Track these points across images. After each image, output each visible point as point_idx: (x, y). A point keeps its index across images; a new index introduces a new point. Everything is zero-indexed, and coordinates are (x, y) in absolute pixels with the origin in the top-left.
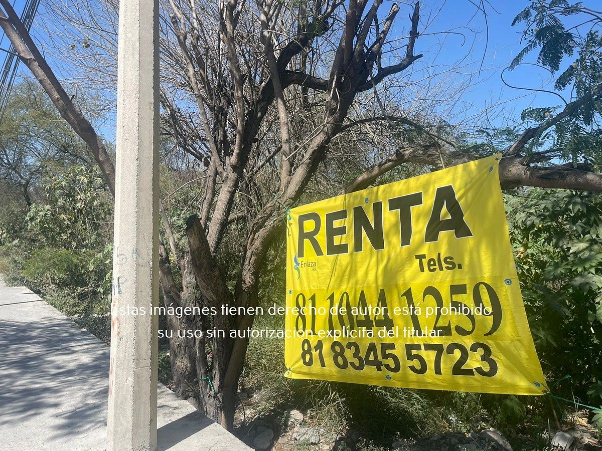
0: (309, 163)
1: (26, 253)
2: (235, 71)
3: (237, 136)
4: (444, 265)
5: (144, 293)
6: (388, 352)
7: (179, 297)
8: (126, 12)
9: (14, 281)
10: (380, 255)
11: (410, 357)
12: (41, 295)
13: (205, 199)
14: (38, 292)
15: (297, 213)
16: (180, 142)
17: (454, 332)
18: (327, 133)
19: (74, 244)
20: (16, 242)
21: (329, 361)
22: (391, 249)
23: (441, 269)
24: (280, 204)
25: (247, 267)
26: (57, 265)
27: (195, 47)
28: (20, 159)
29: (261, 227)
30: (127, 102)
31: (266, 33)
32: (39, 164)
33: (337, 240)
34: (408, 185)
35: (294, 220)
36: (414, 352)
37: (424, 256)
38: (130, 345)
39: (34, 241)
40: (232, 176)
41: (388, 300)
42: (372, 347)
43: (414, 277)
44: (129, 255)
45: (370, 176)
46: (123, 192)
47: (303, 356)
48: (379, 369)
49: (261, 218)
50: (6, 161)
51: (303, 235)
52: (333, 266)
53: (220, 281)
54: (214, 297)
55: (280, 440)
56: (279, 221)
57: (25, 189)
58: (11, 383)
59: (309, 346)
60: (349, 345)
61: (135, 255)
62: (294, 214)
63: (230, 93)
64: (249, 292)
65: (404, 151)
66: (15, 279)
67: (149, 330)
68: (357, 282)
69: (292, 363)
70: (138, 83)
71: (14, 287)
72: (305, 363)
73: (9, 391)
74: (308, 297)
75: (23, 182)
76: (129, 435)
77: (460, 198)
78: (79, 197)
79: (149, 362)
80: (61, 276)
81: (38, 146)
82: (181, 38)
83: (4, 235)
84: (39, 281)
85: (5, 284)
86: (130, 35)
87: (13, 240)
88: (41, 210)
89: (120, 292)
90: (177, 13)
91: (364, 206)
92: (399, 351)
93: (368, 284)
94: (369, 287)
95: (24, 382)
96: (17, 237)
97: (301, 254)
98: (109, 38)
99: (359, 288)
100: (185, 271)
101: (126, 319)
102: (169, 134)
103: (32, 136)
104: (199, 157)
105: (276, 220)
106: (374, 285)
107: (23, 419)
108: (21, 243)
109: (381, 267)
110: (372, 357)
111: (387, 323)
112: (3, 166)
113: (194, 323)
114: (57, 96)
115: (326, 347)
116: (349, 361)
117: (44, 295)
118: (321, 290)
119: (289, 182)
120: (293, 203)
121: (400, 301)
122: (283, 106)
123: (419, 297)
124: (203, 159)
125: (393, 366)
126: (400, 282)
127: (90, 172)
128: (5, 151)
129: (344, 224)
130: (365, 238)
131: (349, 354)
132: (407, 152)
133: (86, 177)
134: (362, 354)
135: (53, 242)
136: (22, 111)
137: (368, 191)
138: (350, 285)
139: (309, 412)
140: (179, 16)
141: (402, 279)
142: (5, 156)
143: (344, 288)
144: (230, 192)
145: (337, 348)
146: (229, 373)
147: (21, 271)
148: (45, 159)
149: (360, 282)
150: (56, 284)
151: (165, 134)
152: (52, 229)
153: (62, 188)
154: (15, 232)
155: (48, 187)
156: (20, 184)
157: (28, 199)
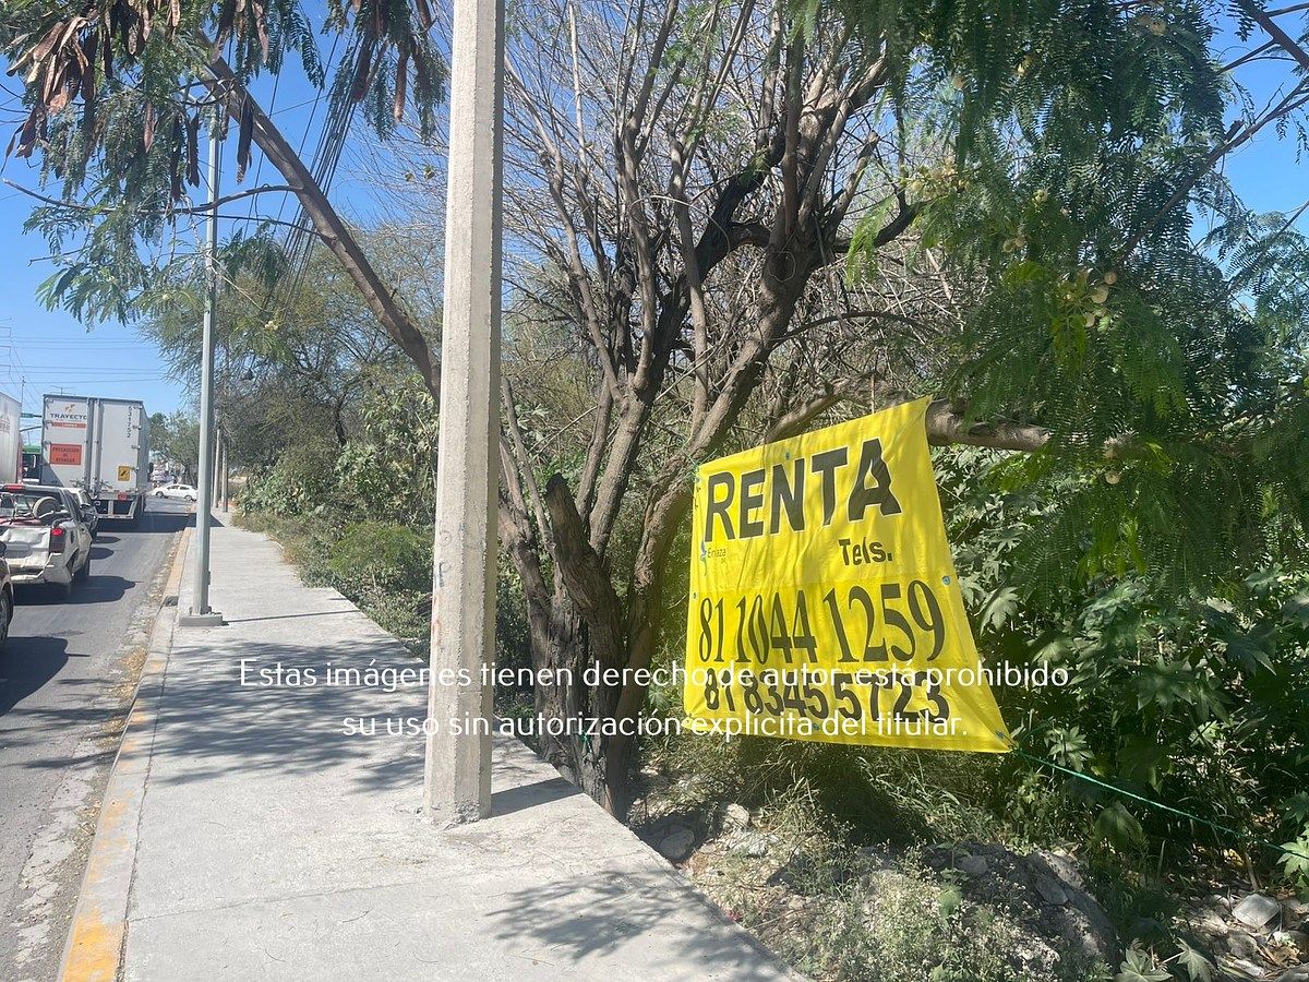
0: (734, 392)
1: (335, 529)
3: (644, 340)
4: (871, 555)
5: (473, 587)
6: (812, 686)
7: (549, 603)
9: (316, 578)
10: (799, 538)
11: (840, 694)
12: (359, 604)
14: (354, 599)
15: (707, 472)
17: (890, 655)
18: (760, 344)
20: (320, 509)
21: (739, 702)
22: (814, 526)
23: (868, 561)
24: (687, 456)
25: (641, 557)
26: (384, 551)
27: (579, 194)
28: (328, 359)
29: (662, 494)
31: (677, 181)
32: (357, 369)
33: (753, 516)
35: (703, 482)
36: (844, 686)
37: (848, 542)
39: (349, 508)
40: (636, 405)
41: (808, 606)
42: (791, 679)
43: (838, 572)
44: (454, 533)
45: (795, 418)
47: (707, 695)
48: (803, 714)
49: (663, 479)
50: (305, 365)
51: (714, 507)
52: (745, 554)
53: (597, 577)
54: (589, 602)
55: (704, 848)
56: (685, 484)
57: (336, 414)
58: (304, 725)
59: (715, 679)
61: (462, 533)
62: (704, 472)
63: (635, 267)
64: (644, 597)
65: (836, 382)
66: (318, 575)
67: (480, 640)
69: (693, 705)
70: (469, 289)
72: (709, 705)
73: (302, 735)
74: (715, 603)
75: (334, 401)
76: (452, 784)
77: (889, 456)
79: (479, 685)
80: (390, 572)
81: (357, 336)
82: (555, 187)
83: (302, 496)
84: (357, 579)
87: (317, 505)
88: (360, 454)
89: (442, 584)
90: (550, 146)
91: (785, 465)
92: (826, 684)
93: (784, 583)
94: (785, 587)
95: (321, 724)
96: (322, 500)
97: (709, 537)
99: (774, 589)
101: (449, 622)
102: (569, 318)
105: (681, 482)
106: (791, 585)
107: (317, 769)
108: (329, 512)
109: (801, 554)
110: (792, 695)
111: (809, 642)
113: (570, 645)
114: (372, 291)
115: (735, 680)
116: (764, 701)
117: (362, 604)
118: (730, 592)
119: (702, 422)
120: (705, 456)
121: (823, 608)
122: (699, 300)
123: (845, 602)
125: (819, 708)
126: (822, 580)
128: (303, 347)
129: (761, 492)
130: (783, 514)
132: (838, 385)
134: (780, 690)
135: (379, 511)
137: (790, 442)
138: (765, 584)
139: (761, 811)
140: (552, 150)
141: (825, 574)
142: (303, 356)
143: (757, 589)
144: (632, 433)
147: (327, 561)
148: (367, 358)
149: (776, 579)
150: (382, 586)
151: (560, 319)
152: (376, 489)
153: (390, 415)
154: (320, 491)
155: (370, 413)
156: (327, 405)
157: (340, 432)
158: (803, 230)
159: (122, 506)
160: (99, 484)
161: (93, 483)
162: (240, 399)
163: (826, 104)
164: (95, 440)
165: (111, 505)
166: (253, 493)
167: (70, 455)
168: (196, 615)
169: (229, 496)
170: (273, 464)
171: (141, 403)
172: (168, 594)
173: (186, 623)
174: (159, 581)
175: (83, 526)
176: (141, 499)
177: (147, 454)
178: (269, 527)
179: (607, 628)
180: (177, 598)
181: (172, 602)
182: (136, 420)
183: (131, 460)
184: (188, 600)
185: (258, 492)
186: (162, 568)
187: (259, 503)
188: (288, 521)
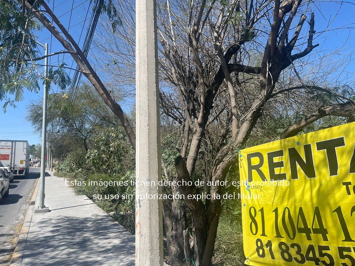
0: (251, 120)
1: (85, 176)
2: (199, 68)
3: (201, 106)
5: (154, 207)
6: (324, 252)
7: (171, 206)
8: (139, 41)
10: (312, 182)
11: (342, 257)
12: (93, 200)
13: (183, 144)
14: (91, 199)
15: (245, 153)
16: (165, 111)
18: (262, 100)
19: (109, 171)
20: (80, 170)
21: (278, 255)
22: (322, 177)
24: (233, 147)
25: (213, 187)
27: (174, 57)
28: (82, 126)
29: (221, 162)
30: (141, 92)
31: (218, 44)
32: (91, 128)
33: (277, 171)
34: (332, 132)
35: (244, 157)
36: (345, 253)
37: (350, 183)
38: (147, 240)
39: (89, 170)
40: (199, 130)
41: (322, 214)
42: (311, 248)
43: (342, 198)
45: (299, 126)
46: (140, 145)
47: (258, 250)
48: (317, 264)
49: (220, 156)
50: (75, 127)
51: (251, 167)
52: (276, 188)
54: (194, 207)
56: (233, 158)
57: (85, 142)
59: (261, 243)
60: (293, 246)
62: (243, 153)
63: (196, 81)
65: (325, 108)
66: (80, 191)
67: (158, 231)
68: (295, 201)
69: (249, 255)
70: (147, 81)
71: (79, 196)
72: (259, 255)
74: (258, 209)
75: (84, 138)
78: (111, 145)
79: (158, 251)
80: (103, 189)
81: (91, 118)
82: (167, 52)
83: (74, 166)
84: (92, 192)
85: (75, 194)
86: (142, 55)
87: (79, 169)
88: (93, 153)
89: (140, 206)
90: (165, 39)
91: (296, 147)
92: (333, 252)
93: (304, 203)
94: (305, 204)
96: (81, 167)
97: (250, 179)
98: (126, 58)
99: (298, 205)
100: (174, 189)
101: (144, 223)
103: (88, 113)
104: (176, 118)
105: (231, 157)
106: (310, 204)
108: (83, 171)
109: (315, 191)
110: (311, 255)
111: (323, 231)
112: (74, 130)
114: (102, 92)
115: (275, 245)
116: (293, 256)
118: (267, 205)
119: (238, 133)
120: (242, 146)
121: (332, 215)
122: (231, 86)
123: (348, 213)
124: (178, 120)
125: (328, 262)
126: (332, 201)
127: (117, 130)
128: (75, 122)
129: (282, 160)
130: (299, 170)
131: (293, 251)
132: (328, 109)
133: (115, 134)
134: (304, 252)
135: (99, 170)
136: (83, 100)
137: (299, 137)
138: (290, 203)
140: (166, 40)
141: (333, 200)
142: (75, 125)
143: (285, 204)
144: (198, 140)
145: (283, 247)
146: (204, 257)
148: (94, 124)
149: (298, 201)
150: (100, 194)
152: (98, 163)
153: (103, 140)
154: (80, 164)
155: (96, 140)
156: (82, 139)
157: (86, 147)
158: (281, 52)
159: (21, 171)
160: (15, 165)
161: (13, 165)
162: (56, 139)
163: (285, 4)
164: (13, 153)
165: (18, 172)
166: (60, 166)
167: (6, 157)
168: (40, 209)
169: (53, 167)
170: (66, 157)
171: (27, 141)
172: (32, 200)
173: (37, 212)
174: (30, 195)
175: (6, 179)
176: (27, 169)
177: (29, 156)
178: (65, 176)
179: (201, 217)
180: (35, 202)
181: (33, 203)
182: (25, 147)
183: (24, 158)
184: (38, 203)
185: (61, 166)
186: (31, 190)
187: (62, 169)
188: (70, 174)
